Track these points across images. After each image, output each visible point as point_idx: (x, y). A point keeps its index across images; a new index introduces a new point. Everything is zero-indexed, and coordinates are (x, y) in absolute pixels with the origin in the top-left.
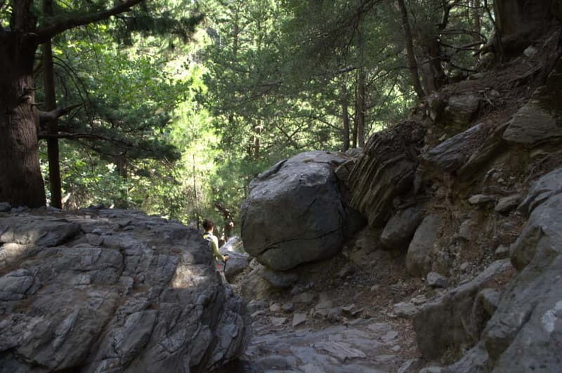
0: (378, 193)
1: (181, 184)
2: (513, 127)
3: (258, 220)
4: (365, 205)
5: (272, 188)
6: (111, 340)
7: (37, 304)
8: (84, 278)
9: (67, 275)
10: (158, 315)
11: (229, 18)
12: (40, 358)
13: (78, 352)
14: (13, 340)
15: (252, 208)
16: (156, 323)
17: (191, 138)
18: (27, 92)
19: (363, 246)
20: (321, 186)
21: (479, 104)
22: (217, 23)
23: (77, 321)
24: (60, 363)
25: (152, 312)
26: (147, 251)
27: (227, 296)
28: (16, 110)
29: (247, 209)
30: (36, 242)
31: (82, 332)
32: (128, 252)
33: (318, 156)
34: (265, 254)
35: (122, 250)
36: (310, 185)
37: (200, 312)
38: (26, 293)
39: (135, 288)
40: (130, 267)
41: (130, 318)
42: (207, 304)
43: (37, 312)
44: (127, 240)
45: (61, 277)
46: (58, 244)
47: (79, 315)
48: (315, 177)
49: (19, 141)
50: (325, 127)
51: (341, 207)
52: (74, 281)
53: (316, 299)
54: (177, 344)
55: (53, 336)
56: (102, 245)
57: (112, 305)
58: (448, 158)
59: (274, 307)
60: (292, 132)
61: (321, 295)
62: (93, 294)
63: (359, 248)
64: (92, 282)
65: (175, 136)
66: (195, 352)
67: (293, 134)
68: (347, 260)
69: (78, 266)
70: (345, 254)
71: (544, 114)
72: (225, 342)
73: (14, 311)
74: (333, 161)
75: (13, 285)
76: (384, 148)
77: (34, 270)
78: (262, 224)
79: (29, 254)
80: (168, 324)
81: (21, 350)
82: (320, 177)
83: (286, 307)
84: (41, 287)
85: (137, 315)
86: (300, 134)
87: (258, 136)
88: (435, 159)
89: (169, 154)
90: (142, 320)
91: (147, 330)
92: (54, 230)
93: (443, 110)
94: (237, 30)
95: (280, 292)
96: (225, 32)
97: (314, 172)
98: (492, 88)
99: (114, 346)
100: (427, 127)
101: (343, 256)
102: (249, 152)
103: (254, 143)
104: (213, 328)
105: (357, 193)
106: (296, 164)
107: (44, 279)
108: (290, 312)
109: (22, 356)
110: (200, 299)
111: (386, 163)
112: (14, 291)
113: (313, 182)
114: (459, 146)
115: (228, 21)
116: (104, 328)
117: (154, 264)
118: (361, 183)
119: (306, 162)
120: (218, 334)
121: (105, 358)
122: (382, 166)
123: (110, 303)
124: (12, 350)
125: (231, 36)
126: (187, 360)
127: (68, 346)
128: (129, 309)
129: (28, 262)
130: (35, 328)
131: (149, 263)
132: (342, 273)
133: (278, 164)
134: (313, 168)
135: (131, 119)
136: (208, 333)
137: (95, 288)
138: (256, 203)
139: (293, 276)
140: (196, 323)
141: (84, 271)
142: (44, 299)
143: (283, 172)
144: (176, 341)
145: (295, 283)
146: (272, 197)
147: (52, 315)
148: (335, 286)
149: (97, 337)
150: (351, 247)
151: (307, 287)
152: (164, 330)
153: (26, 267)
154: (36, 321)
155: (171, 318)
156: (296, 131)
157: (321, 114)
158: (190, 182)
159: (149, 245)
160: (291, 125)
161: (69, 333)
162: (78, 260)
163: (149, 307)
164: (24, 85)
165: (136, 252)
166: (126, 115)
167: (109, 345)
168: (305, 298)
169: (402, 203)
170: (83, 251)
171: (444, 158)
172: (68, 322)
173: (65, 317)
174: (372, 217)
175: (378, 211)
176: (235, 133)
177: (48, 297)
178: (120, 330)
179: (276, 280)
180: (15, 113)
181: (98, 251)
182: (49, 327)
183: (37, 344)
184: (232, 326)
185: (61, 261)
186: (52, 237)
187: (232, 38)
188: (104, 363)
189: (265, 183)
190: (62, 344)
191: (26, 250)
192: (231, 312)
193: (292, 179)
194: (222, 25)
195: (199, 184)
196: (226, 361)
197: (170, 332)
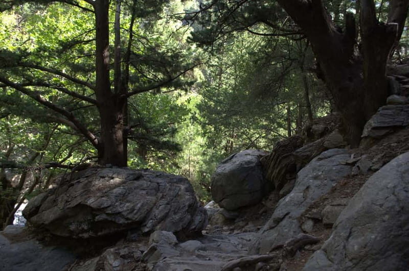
0: (279, 171)
1: (181, 168)
2: (327, 140)
3: (219, 184)
4: (273, 177)
5: (228, 167)
6: (154, 214)
7: (128, 199)
8: (144, 192)
9: (138, 190)
10: (171, 207)
11: (216, 64)
12: (130, 216)
13: (142, 215)
14: (120, 210)
15: (217, 177)
16: (170, 209)
17: (188, 140)
18: (120, 119)
19: (273, 199)
20: (252, 167)
21: (325, 129)
22: (209, 67)
23: (142, 206)
24: (136, 219)
25: (169, 206)
26: (168, 185)
27: (198, 206)
28: (116, 126)
29: (214, 178)
30: (126, 179)
31: (144, 209)
32: (161, 184)
33: (253, 152)
34: (223, 202)
35: (158, 183)
36: (246, 166)
37: (187, 208)
38: (124, 195)
39: (162, 197)
40: (161, 190)
41: (161, 207)
42: (190, 206)
43: (128, 202)
44: (160, 180)
45: (135, 191)
46: (134, 180)
47: (143, 204)
48: (249, 162)
49: (116, 139)
50: (277, 136)
51: (262, 178)
52: (141, 193)
53: (247, 224)
54: (177, 218)
55: (134, 210)
56: (150, 181)
57: (154, 202)
58: (304, 154)
59: (225, 228)
60: (255, 138)
61: (249, 223)
62: (148, 197)
63: (271, 200)
64: (147, 194)
65: (178, 139)
66: (184, 222)
67: (255, 140)
68: (264, 206)
69: (142, 188)
70: (263, 202)
71: (339, 135)
72: (197, 222)
73: (120, 200)
74: (260, 155)
75: (120, 192)
76: (281, 149)
77: (126, 187)
78: (222, 186)
79: (123, 183)
80: (174, 211)
81: (124, 213)
82: (252, 163)
83: (231, 228)
84: (129, 193)
85: (163, 206)
86: (261, 140)
87: (232, 140)
88: (298, 154)
89: (176, 148)
90: (165, 208)
91: (167, 211)
92: (132, 174)
93: (310, 131)
94: (221, 72)
95: (229, 221)
96: (213, 73)
97: (249, 160)
98: (332, 121)
99: (155, 215)
100: (304, 139)
101: (262, 204)
102: (226, 150)
103: (230, 145)
104: (192, 216)
105: (270, 171)
106: (241, 156)
107: (130, 191)
108: (233, 230)
109: (123, 215)
110: (187, 204)
111: (282, 156)
112: (120, 194)
113: (248, 165)
114: (311, 148)
115: (216, 66)
116: (152, 209)
117: (170, 189)
118: (271, 166)
119: (246, 155)
120: (194, 218)
121: (151, 219)
122: (280, 158)
123: (154, 201)
124: (119, 213)
125: (218, 75)
126: (181, 224)
127: (139, 214)
128: (161, 204)
129: (124, 185)
130: (128, 207)
131: (168, 189)
132: (260, 212)
133: (232, 155)
134: (249, 158)
135: (157, 129)
136: (189, 217)
137: (148, 196)
138: (219, 174)
139: (236, 213)
140: (185, 212)
141: (144, 190)
142: (130, 197)
143: (234, 160)
144: (177, 217)
145: (238, 217)
146: (227, 172)
147: (134, 203)
148: (257, 219)
149: (149, 212)
150: (267, 199)
151: (243, 219)
152: (173, 213)
153: (123, 186)
154: (128, 204)
155: (176, 208)
156: (258, 138)
157: (274, 127)
158: (187, 167)
159: (168, 183)
160: (254, 134)
161: (140, 209)
162: (142, 186)
163: (168, 204)
164: (119, 116)
165: (163, 184)
166: (154, 127)
167: (153, 215)
168: (241, 224)
169: (290, 177)
170: (143, 183)
171: (302, 154)
172: (139, 205)
173: (138, 204)
174: (276, 184)
175: (279, 181)
176: (217, 137)
177: (132, 197)
178: (157, 211)
179: (227, 215)
180: (115, 128)
181: (149, 183)
182: (133, 206)
183: (128, 212)
184: (199, 217)
185: (136, 185)
186: (131, 177)
187: (218, 77)
188: (151, 221)
189: (225, 165)
190: (137, 212)
191: (122, 181)
192: (199, 212)
193: (238, 163)
194: (211, 69)
195: (192, 169)
196: (196, 230)
197: (175, 213)
